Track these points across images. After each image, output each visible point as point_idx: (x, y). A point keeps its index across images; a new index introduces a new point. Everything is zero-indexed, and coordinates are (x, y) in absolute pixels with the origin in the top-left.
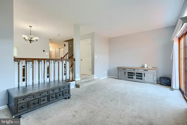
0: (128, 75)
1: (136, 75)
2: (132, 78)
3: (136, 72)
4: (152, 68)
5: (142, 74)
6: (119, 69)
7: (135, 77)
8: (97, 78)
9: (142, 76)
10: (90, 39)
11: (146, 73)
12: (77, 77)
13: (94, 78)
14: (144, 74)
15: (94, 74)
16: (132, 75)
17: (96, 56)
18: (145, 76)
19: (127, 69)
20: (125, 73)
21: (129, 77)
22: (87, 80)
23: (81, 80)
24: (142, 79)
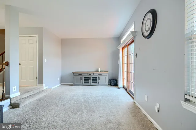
0: (84, 80)
1: (91, 79)
2: (88, 83)
3: (91, 77)
4: (105, 72)
5: (96, 78)
6: (75, 74)
7: (91, 81)
8: (47, 87)
9: (97, 79)
10: (37, 35)
11: (100, 76)
12: (14, 91)
13: (43, 88)
14: (99, 78)
15: (43, 84)
16: (88, 80)
17: (46, 59)
18: (99, 80)
19: (83, 74)
20: (81, 78)
21: (85, 83)
22: (32, 93)
23: (21, 94)
24: (96, 82)
